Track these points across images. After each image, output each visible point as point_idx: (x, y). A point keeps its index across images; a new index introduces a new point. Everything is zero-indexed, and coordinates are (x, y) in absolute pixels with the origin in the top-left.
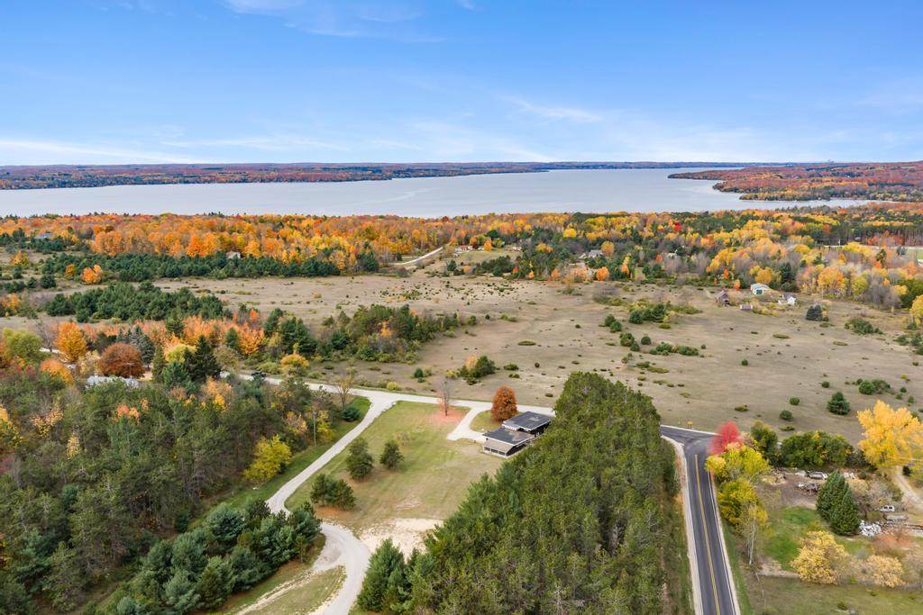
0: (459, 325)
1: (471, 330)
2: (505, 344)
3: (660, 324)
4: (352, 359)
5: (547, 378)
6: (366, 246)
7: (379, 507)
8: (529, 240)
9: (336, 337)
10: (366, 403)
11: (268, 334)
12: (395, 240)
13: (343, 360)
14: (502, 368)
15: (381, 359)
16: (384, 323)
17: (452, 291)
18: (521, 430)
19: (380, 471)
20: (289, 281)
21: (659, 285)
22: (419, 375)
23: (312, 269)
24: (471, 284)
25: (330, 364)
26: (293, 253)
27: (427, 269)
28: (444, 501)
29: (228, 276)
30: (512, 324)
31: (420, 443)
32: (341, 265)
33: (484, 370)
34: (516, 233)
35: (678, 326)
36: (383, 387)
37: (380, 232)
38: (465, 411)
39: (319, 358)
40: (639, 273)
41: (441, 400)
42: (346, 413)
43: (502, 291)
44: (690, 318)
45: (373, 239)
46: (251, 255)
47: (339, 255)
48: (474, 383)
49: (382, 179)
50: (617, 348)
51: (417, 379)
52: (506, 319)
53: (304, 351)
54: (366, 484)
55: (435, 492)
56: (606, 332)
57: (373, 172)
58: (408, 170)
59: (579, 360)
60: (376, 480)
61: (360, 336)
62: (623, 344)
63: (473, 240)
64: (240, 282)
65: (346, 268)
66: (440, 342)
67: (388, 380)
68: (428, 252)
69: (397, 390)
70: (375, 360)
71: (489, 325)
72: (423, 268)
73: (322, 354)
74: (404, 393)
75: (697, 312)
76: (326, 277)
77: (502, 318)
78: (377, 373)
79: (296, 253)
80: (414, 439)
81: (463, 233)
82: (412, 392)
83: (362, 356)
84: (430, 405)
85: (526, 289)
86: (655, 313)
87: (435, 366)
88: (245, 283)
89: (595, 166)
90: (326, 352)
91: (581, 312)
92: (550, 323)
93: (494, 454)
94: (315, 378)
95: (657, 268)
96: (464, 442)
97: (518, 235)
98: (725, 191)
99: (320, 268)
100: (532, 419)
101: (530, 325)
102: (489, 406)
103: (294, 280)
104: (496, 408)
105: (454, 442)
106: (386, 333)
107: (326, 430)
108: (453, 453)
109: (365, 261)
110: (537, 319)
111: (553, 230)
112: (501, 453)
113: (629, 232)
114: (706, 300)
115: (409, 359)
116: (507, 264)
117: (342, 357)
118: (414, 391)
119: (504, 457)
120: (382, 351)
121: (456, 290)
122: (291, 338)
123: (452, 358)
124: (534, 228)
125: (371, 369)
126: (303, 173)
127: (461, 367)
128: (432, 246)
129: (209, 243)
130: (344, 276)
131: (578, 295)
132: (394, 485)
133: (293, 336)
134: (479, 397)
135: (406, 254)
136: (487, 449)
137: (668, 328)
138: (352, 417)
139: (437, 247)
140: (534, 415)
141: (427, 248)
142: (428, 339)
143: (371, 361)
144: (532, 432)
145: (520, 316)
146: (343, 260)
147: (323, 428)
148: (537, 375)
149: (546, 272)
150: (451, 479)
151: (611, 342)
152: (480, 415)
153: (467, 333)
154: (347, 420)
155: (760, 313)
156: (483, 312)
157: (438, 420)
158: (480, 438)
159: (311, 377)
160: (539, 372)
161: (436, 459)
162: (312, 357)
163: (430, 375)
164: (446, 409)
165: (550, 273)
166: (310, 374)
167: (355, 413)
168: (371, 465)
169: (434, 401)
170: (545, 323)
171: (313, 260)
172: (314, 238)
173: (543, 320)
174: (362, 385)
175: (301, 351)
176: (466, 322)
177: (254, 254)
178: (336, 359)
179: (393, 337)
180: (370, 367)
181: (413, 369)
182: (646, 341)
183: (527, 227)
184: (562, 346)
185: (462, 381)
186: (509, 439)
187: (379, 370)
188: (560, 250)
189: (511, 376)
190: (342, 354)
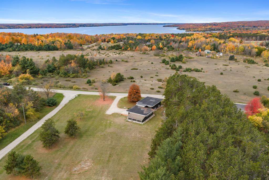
0: (106, 63)
1: (110, 65)
2: (125, 70)
3: (182, 62)
4: (57, 77)
5: (147, 82)
6: (69, 41)
7: (61, 171)
8: (126, 40)
9: (49, 67)
10: (61, 96)
11: (13, 65)
12: (79, 40)
13: (53, 77)
14: (127, 78)
15: (71, 76)
16: (72, 61)
17: (101, 54)
18: (146, 107)
19: (65, 138)
20: (38, 52)
21: (174, 51)
22: (89, 82)
23: (47, 48)
24: (107, 52)
25: (46, 79)
26: (40, 42)
27: (91, 48)
28: (109, 161)
29: (13, 51)
30: (126, 63)
31: (91, 117)
32: (59, 47)
33: (119, 79)
34: (121, 39)
35: (188, 63)
36: (71, 88)
37: (74, 37)
38: (113, 98)
39: (40, 76)
40: (165, 48)
41: (101, 93)
42: (48, 102)
43: (119, 54)
44: (191, 60)
45: (71, 39)
46: (23, 43)
47: (58, 43)
48: (116, 85)
49: (76, 27)
50: (170, 70)
51: (88, 84)
52: (124, 61)
53: (33, 73)
54: (54, 150)
55: (102, 154)
56: (163, 65)
57: (73, 25)
58: (84, 25)
59: (157, 74)
60: (61, 147)
61: (61, 66)
62: (172, 69)
63: (107, 40)
64: (18, 52)
65: (61, 48)
66: (98, 69)
67: (74, 85)
68: (91, 44)
69: (78, 89)
70: (68, 77)
71: (117, 63)
72: (90, 48)
73: (42, 75)
74: (82, 91)
75: (192, 58)
76: (53, 51)
77: (122, 61)
78: (69, 82)
79: (41, 42)
80: (87, 115)
81: (103, 38)
82: (86, 90)
83: (62, 75)
84: (95, 96)
85: (128, 53)
86: (179, 58)
87: (97, 79)
88: (20, 53)
89: (141, 24)
90: (44, 73)
91: (151, 59)
92: (141, 63)
93: (134, 122)
94: (36, 85)
95: (171, 46)
96: (115, 115)
97: (122, 39)
98: (181, 29)
99: (50, 48)
100: (151, 100)
101: (133, 63)
102: (126, 95)
103: (40, 52)
104: (130, 95)
105: (110, 115)
106: (73, 65)
107: (32, 113)
108: (110, 123)
109: (68, 45)
110: (135, 61)
111: (133, 37)
112: (138, 121)
113: (158, 37)
114: (192, 55)
115: (84, 76)
116: (120, 46)
117: (52, 76)
118: (87, 89)
119: (141, 123)
120: (71, 73)
121: (102, 54)
122: (26, 67)
123: (104, 75)
124: (127, 37)
125: (66, 81)
126: (50, 25)
127: (108, 79)
128: (93, 42)
129: (7, 39)
130: (60, 50)
131: (147, 54)
132: (74, 150)
133: (27, 66)
134: (119, 91)
135: (84, 44)
136: (129, 119)
137: (185, 63)
138: (52, 104)
139: (95, 42)
140: (151, 98)
141: (91, 43)
142: (93, 68)
143: (66, 77)
144: (153, 108)
145: (128, 60)
146: (59, 45)
147: (31, 112)
148: (143, 81)
149: (134, 48)
150: (112, 142)
151: (167, 68)
152: (122, 100)
153: (109, 66)
154: (49, 106)
155: (213, 58)
156: (114, 59)
157: (100, 103)
158: (124, 112)
159: (33, 85)
160: (143, 80)
161: (101, 127)
162: (37, 76)
163: (94, 82)
164: (104, 98)
165: (136, 48)
166: (34, 83)
167: (53, 102)
168: (58, 136)
169: (97, 94)
170: (139, 63)
171: (48, 44)
172: (49, 38)
173: (138, 62)
174: (60, 87)
175: (31, 73)
176: (108, 62)
177: (24, 43)
178: (49, 76)
179: (77, 67)
180: (66, 80)
181: (86, 80)
182: (180, 67)
183: (124, 37)
184: (149, 69)
185: (110, 85)
186: (142, 113)
187: (70, 81)
188: (137, 42)
189: (131, 81)
190: (52, 74)
